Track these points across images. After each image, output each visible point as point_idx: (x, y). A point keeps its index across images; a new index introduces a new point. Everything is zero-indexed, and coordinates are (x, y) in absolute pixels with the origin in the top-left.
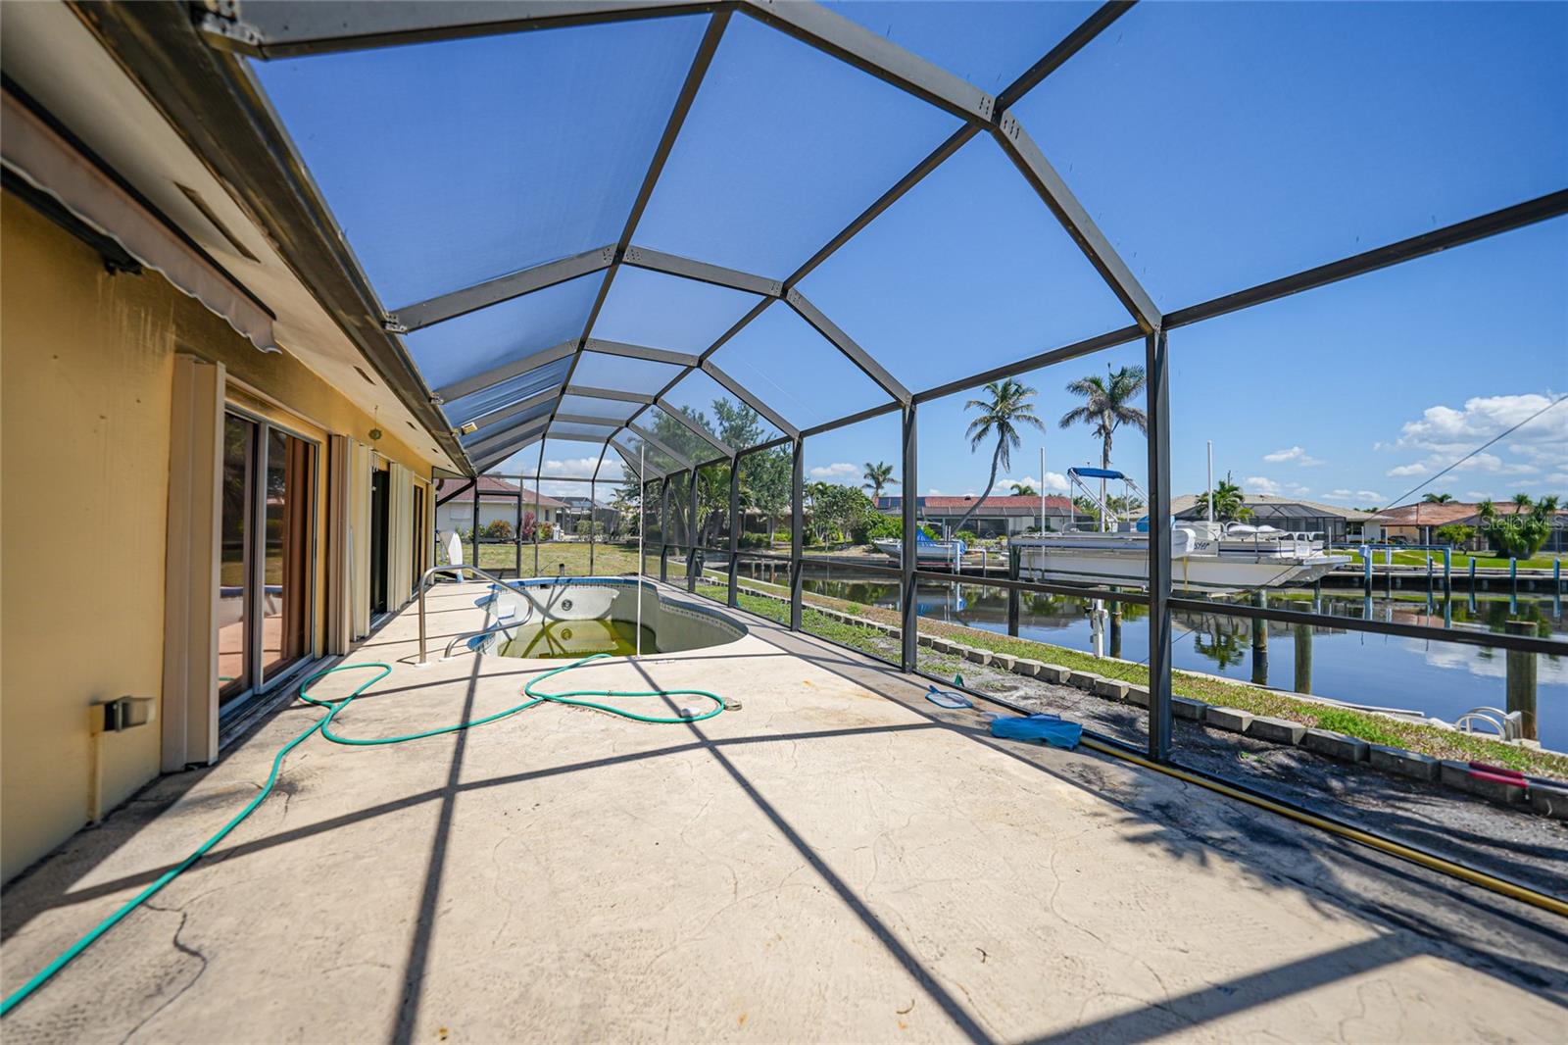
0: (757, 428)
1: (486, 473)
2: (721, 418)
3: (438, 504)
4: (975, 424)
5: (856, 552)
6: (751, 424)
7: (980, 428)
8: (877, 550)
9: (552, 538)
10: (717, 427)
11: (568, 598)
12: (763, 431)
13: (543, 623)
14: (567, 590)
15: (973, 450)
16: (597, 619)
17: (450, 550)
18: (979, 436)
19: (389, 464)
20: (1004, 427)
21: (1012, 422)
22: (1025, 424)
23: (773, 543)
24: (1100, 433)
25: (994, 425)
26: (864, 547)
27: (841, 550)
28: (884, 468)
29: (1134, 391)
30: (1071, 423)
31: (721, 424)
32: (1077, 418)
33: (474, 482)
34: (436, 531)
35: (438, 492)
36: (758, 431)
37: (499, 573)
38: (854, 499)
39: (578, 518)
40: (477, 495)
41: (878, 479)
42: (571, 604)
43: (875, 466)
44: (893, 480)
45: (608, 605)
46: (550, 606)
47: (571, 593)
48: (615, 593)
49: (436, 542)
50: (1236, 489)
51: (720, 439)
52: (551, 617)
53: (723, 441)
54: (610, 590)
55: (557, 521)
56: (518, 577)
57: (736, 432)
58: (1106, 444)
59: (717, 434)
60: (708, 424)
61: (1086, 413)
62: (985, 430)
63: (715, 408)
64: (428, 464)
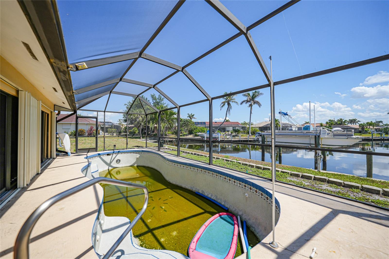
0: (163, 103)
1: (80, 109)
2: (153, 99)
3: (57, 121)
4: (222, 103)
5: (190, 136)
6: (162, 101)
7: (223, 104)
8: (196, 136)
9: (100, 134)
10: (151, 101)
11: (119, 159)
12: (165, 103)
13: (108, 170)
14: (118, 155)
15: (221, 110)
16: (131, 166)
17: (64, 142)
18: (222, 106)
19: (18, 91)
20: (229, 104)
21: (231, 103)
22: (234, 103)
23: (167, 134)
24: (250, 106)
25: (226, 104)
26: (192, 135)
27: (187, 136)
28: (192, 115)
29: (257, 96)
30: (243, 104)
31: (153, 101)
32: (244, 102)
33: (75, 112)
34: (57, 134)
35: (57, 116)
36: (164, 103)
37: (88, 150)
38: (190, 122)
39: (108, 128)
40: (77, 118)
41: (191, 117)
42: (120, 161)
43: (190, 114)
44: (194, 118)
45: (135, 160)
46: (111, 162)
47: (119, 156)
48: (138, 156)
49: (57, 138)
50: (278, 120)
51: (153, 105)
52: (112, 167)
53: (154, 106)
54: (136, 154)
55: (101, 129)
56: (96, 151)
57: (157, 104)
58: (251, 109)
59: (152, 104)
60: (149, 101)
61: (246, 101)
62: (224, 105)
63: (151, 96)
64: (51, 103)
